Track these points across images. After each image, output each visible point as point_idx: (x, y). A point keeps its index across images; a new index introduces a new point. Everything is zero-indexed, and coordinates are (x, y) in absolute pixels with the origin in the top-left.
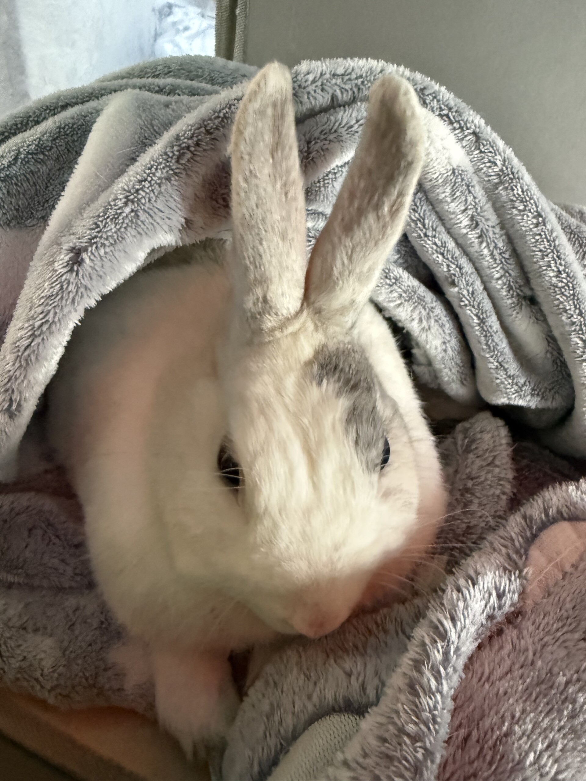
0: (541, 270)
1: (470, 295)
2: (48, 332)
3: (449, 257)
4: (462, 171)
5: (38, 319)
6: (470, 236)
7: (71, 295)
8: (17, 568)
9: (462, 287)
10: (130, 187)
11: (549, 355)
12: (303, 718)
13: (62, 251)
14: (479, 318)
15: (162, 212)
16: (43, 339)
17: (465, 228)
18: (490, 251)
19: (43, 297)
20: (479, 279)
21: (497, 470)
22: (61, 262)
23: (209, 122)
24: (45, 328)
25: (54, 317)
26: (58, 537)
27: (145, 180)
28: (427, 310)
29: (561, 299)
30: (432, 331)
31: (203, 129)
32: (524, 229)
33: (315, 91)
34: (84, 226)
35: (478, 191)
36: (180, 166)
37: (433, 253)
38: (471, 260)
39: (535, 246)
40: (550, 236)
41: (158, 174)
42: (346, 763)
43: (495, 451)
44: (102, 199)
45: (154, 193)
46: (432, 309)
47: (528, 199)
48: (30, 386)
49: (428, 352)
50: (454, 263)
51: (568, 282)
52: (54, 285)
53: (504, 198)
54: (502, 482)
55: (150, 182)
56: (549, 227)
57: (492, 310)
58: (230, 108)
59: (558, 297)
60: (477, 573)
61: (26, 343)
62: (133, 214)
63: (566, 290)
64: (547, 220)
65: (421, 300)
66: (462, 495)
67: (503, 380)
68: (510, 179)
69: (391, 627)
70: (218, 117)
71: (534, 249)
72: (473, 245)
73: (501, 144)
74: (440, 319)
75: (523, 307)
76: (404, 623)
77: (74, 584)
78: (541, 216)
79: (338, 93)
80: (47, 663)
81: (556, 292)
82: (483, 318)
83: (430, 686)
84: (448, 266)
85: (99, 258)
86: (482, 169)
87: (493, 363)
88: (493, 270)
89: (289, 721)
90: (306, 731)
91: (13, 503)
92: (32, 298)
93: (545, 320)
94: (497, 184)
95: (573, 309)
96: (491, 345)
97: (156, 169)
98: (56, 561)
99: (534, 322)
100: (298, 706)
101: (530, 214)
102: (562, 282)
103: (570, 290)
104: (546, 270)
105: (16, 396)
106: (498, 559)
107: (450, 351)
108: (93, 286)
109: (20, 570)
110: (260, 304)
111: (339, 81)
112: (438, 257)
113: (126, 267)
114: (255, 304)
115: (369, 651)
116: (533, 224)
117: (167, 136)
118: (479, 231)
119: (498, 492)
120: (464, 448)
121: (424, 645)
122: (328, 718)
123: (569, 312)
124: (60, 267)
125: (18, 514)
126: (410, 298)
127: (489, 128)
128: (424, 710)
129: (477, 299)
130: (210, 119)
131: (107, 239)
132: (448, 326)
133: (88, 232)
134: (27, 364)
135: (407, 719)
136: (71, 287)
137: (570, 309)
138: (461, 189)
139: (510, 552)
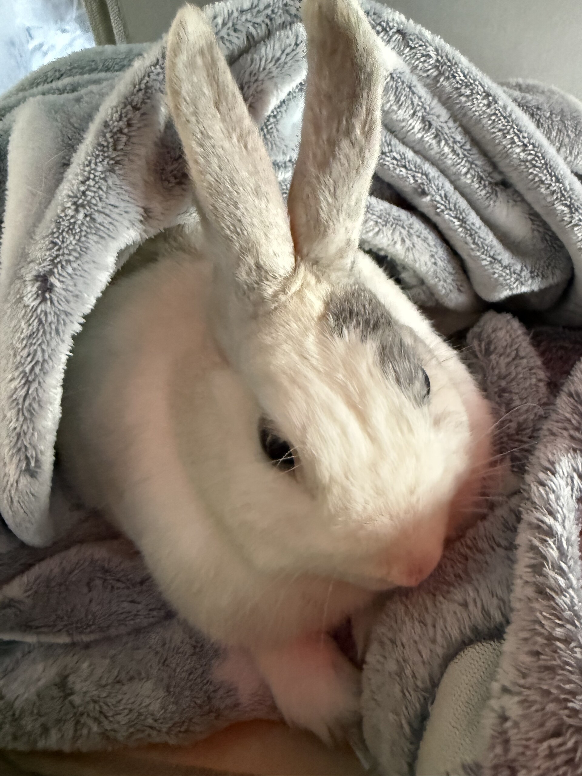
0: (506, 149)
1: (444, 199)
2: (42, 375)
3: (412, 167)
4: (400, 73)
5: (27, 363)
6: (426, 139)
7: (53, 327)
8: (89, 626)
9: (434, 193)
10: (75, 191)
11: (536, 233)
12: (437, 662)
13: (27, 283)
14: (459, 220)
15: (116, 207)
16: (39, 383)
17: (419, 132)
18: (450, 147)
19: (23, 339)
20: (447, 180)
21: (525, 361)
22: (30, 295)
23: (133, 97)
24: (37, 370)
25: (43, 356)
26: (118, 580)
27: (88, 179)
28: (407, 228)
29: (535, 172)
30: (417, 247)
31: (129, 107)
32: (477, 113)
33: (228, 35)
34: (40, 249)
35: (421, 90)
36: (119, 153)
37: (395, 169)
38: (433, 163)
39: (493, 128)
40: (505, 112)
41: (100, 168)
42: (505, 690)
43: (516, 343)
44: (50, 215)
45: (102, 190)
46: (410, 226)
47: (472, 81)
48: (41, 437)
49: (418, 272)
50: (418, 172)
51: (536, 152)
52: (31, 322)
53: (448, 89)
54: (533, 371)
55: (94, 180)
56: (501, 103)
57: (469, 207)
58: (149, 76)
59: (531, 171)
60: (553, 463)
61: (23, 392)
62: (88, 219)
63: (536, 161)
64: (496, 98)
65: (398, 220)
66: (500, 396)
67: (501, 272)
68: (449, 66)
69: (483, 545)
70: (140, 90)
71: (493, 130)
72: (431, 147)
73: (428, 34)
74: (421, 233)
75: (499, 194)
76: (495, 537)
77: (152, 620)
78: (491, 96)
79: (252, 29)
80: (155, 707)
81: (527, 167)
82: (463, 218)
83: (560, 586)
84: (414, 177)
85: (69, 278)
86: (417, 66)
87: (485, 259)
88: (458, 166)
89: (423, 672)
90: (445, 675)
91: (61, 563)
92: (12, 344)
93: (523, 200)
94: (437, 76)
95: (549, 178)
96: (479, 242)
97: (96, 164)
98: (126, 605)
99: (513, 206)
100: (426, 654)
101: (478, 97)
102: (531, 154)
103: (540, 160)
104: (511, 148)
105: (31, 453)
106: (563, 443)
107: (440, 263)
108: (72, 309)
109: (93, 627)
110: (254, 273)
111: (249, 16)
112: (401, 171)
113: (100, 278)
114: (249, 274)
115: (473, 576)
116: (484, 105)
117: (94, 127)
118: (433, 131)
119: (534, 381)
120: (483, 352)
121: (533, 548)
122: (462, 653)
123: (546, 182)
124: (31, 300)
125: (71, 573)
126: (387, 222)
127: (411, 21)
128: (563, 611)
129: (451, 200)
130: (133, 94)
131: (69, 255)
132: (431, 237)
133: (48, 253)
134: (32, 414)
135: (553, 625)
136: (51, 318)
137: (546, 179)
138: (404, 93)
139: (572, 432)
